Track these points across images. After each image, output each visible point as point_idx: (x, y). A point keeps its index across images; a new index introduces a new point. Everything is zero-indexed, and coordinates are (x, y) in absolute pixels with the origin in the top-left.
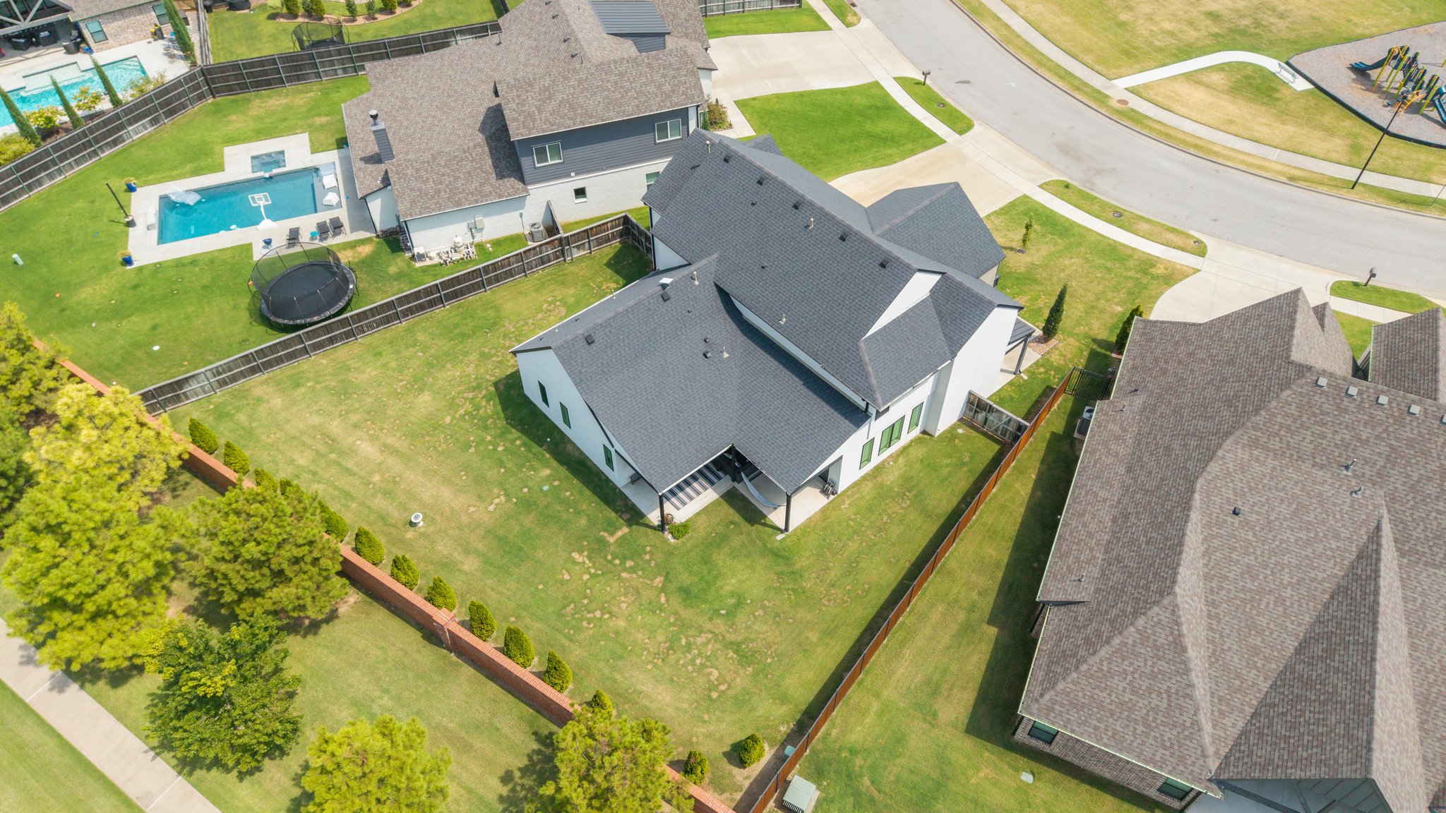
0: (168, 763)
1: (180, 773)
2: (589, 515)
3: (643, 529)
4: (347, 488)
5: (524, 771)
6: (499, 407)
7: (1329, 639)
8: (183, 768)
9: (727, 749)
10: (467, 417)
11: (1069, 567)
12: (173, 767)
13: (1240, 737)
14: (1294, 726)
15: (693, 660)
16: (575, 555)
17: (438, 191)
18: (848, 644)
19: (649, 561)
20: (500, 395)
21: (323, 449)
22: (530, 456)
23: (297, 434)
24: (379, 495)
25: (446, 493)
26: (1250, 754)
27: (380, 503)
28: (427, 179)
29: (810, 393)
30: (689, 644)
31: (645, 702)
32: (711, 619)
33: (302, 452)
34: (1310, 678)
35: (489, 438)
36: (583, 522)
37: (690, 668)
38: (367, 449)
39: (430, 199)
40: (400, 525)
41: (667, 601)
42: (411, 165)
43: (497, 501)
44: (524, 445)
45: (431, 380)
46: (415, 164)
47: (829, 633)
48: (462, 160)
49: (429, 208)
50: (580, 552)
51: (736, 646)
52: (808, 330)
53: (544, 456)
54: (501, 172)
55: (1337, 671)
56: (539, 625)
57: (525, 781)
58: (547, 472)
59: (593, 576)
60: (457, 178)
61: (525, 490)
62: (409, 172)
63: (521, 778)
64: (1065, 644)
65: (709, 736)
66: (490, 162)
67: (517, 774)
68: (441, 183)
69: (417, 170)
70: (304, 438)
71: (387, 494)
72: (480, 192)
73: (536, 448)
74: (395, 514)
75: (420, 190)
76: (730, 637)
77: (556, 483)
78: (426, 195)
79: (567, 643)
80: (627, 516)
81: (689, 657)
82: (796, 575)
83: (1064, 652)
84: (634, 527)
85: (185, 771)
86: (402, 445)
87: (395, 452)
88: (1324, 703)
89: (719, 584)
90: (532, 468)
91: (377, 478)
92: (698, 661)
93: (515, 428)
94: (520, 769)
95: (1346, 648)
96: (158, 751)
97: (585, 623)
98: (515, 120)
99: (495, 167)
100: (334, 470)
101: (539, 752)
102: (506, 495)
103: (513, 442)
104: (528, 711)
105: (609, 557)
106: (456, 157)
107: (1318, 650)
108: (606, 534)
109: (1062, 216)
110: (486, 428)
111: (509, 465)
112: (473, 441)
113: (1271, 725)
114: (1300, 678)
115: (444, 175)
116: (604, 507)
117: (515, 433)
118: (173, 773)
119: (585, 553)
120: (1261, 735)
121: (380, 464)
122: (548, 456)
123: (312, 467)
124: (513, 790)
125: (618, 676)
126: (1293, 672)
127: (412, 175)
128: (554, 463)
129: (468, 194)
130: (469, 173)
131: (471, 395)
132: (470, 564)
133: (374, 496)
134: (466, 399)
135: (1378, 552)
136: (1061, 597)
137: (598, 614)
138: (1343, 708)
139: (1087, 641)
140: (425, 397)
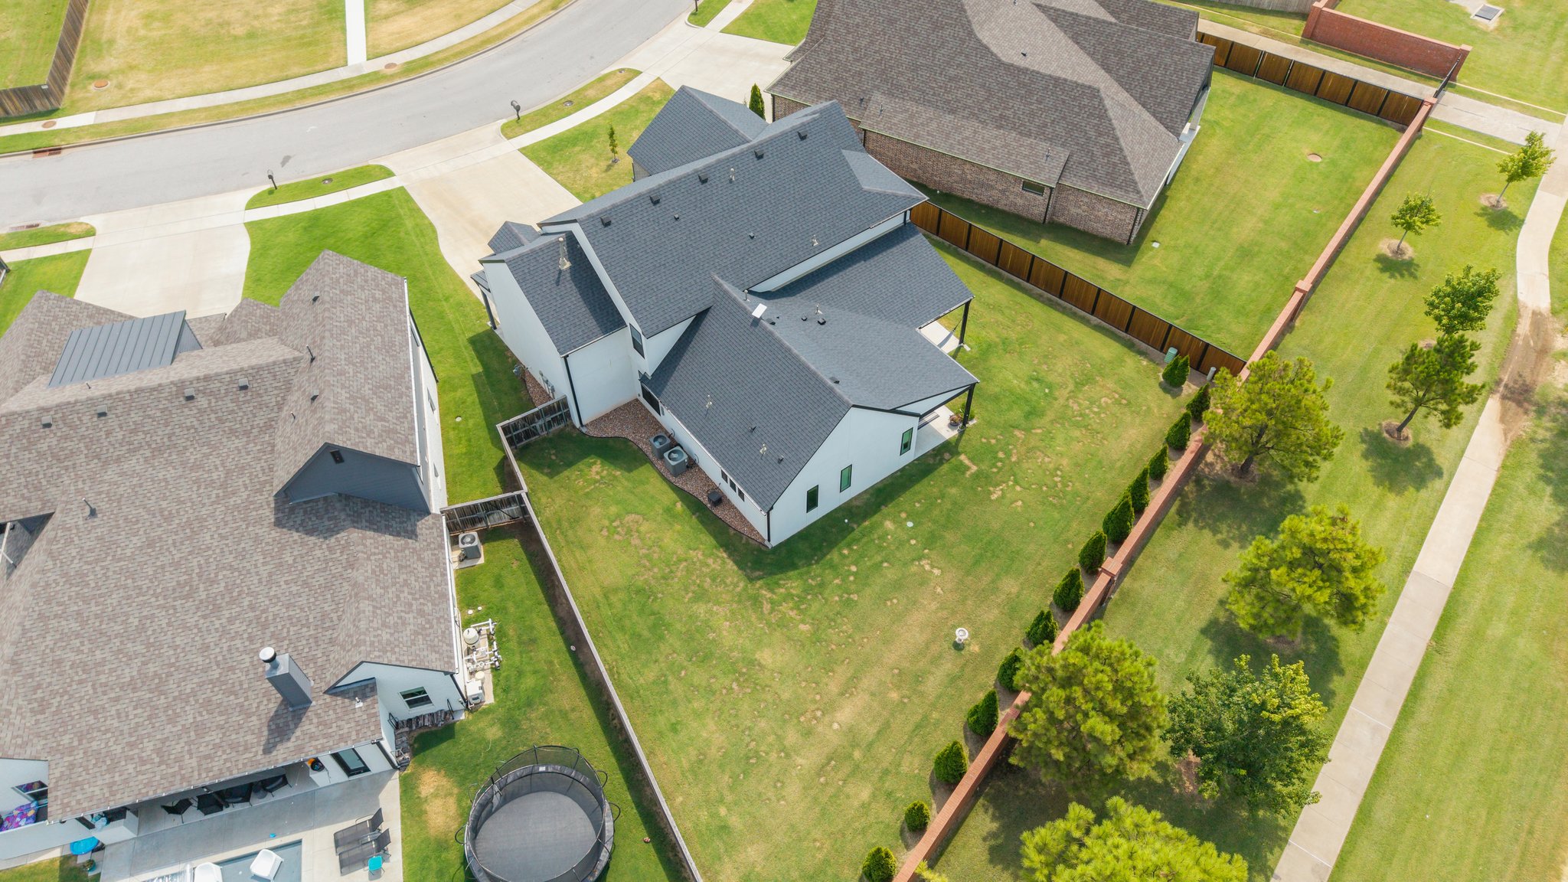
0: (1280, 857)
1: (1286, 841)
2: (946, 486)
3: (962, 443)
4: (909, 728)
5: (1215, 532)
6: (791, 573)
7: (1109, 51)
8: (1281, 839)
9: (1169, 397)
10: (803, 607)
11: (1031, 163)
12: (1282, 850)
13: (1156, 117)
14: (1163, 84)
15: (1095, 413)
16: (994, 497)
17: (421, 613)
18: (1065, 318)
19: (997, 440)
20: (772, 574)
21: (846, 769)
22: (865, 540)
23: (817, 809)
24: (921, 688)
25: (917, 617)
26: (1171, 112)
27: (932, 685)
28: (400, 618)
29: (876, 258)
30: (1081, 415)
31: (1139, 446)
32: (1056, 399)
33: (848, 797)
34: (1132, 68)
35: (837, 581)
36: (953, 491)
37: (1103, 415)
38: (845, 714)
39: (431, 627)
40: (963, 661)
41: (1040, 428)
42: (376, 629)
43: (927, 567)
44: (849, 546)
45: (735, 654)
46: (375, 625)
47: (1059, 329)
48: (380, 566)
49: (444, 632)
50: (990, 493)
51: (1079, 385)
52: (834, 225)
53: (866, 528)
54: (406, 531)
55: (1135, 51)
56: (1074, 525)
57: (1224, 531)
58: (889, 525)
59: (1016, 482)
60: (406, 583)
61: (913, 542)
62: (385, 637)
63: (1221, 532)
64: (1101, 173)
65: (1160, 407)
66: (388, 538)
67: (1219, 536)
68: (411, 605)
69: (384, 625)
70: (824, 799)
71: (919, 678)
72: (431, 565)
73: (856, 533)
74: (949, 665)
75: (416, 633)
76: (1071, 387)
77: (903, 515)
78: (424, 628)
79: (1090, 502)
80: (947, 456)
81: (1092, 415)
82: (1005, 342)
83: (1108, 174)
84: (960, 450)
85: (1284, 835)
86: (842, 673)
87: (854, 679)
88: (1154, 63)
89: (1019, 391)
90: (882, 538)
91: (894, 695)
92: (1096, 410)
93: (825, 555)
94: (1214, 535)
95: (1121, 43)
96: (1269, 874)
97: (1069, 489)
98: (391, 448)
99: (398, 534)
100: (881, 749)
101: (1196, 521)
102: (920, 559)
103: (844, 557)
104: (1159, 532)
105: (995, 470)
106: (374, 572)
107: (1113, 59)
108: (968, 473)
109: (568, 130)
110: (822, 585)
111: (878, 558)
112: (841, 597)
113: (1156, 97)
114: (1129, 73)
115: (398, 597)
116: (936, 473)
117: (834, 556)
118: (1287, 850)
119: (991, 489)
120: (1160, 104)
121: (873, 694)
122: (867, 523)
123: (875, 777)
124: (1233, 538)
125: (1119, 464)
126: (1123, 77)
127: (392, 634)
128: (876, 518)
129: (432, 580)
130: (401, 567)
131: (767, 607)
132: (1010, 586)
133: (922, 694)
134: (772, 610)
135: (1056, 10)
136: (1058, 171)
137: (1057, 479)
138: (1163, 53)
139: (1107, 155)
140: (765, 656)
